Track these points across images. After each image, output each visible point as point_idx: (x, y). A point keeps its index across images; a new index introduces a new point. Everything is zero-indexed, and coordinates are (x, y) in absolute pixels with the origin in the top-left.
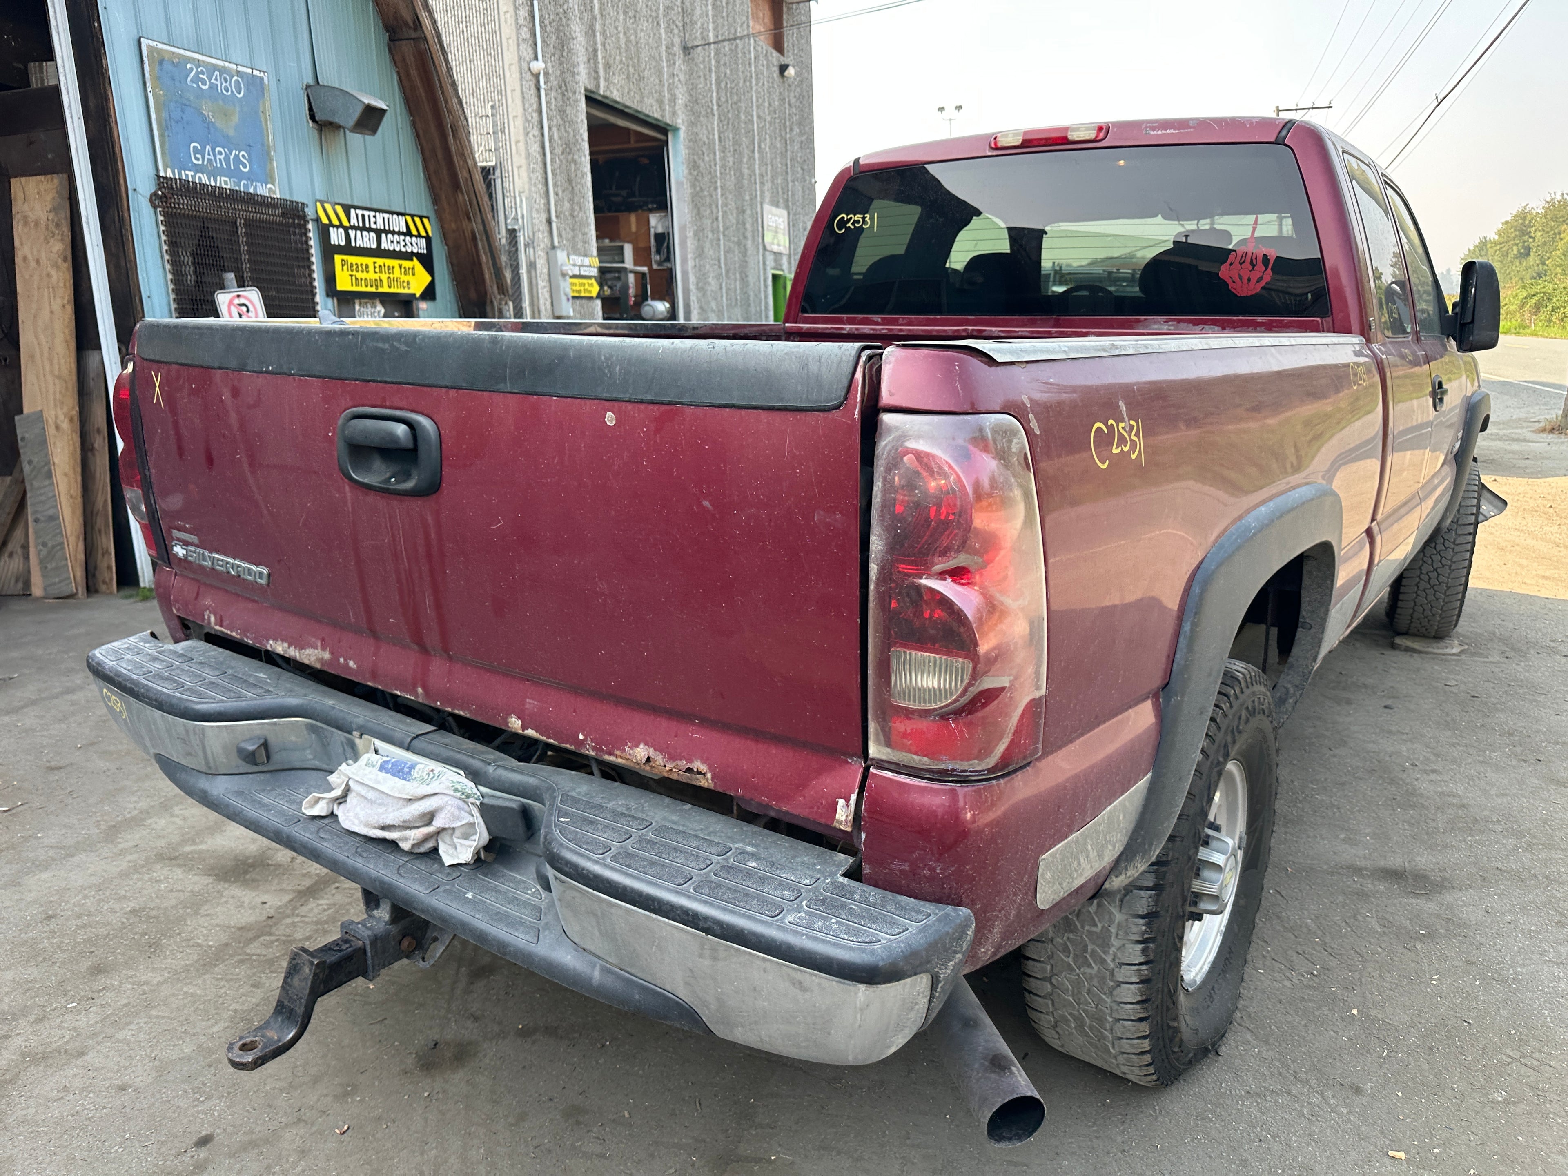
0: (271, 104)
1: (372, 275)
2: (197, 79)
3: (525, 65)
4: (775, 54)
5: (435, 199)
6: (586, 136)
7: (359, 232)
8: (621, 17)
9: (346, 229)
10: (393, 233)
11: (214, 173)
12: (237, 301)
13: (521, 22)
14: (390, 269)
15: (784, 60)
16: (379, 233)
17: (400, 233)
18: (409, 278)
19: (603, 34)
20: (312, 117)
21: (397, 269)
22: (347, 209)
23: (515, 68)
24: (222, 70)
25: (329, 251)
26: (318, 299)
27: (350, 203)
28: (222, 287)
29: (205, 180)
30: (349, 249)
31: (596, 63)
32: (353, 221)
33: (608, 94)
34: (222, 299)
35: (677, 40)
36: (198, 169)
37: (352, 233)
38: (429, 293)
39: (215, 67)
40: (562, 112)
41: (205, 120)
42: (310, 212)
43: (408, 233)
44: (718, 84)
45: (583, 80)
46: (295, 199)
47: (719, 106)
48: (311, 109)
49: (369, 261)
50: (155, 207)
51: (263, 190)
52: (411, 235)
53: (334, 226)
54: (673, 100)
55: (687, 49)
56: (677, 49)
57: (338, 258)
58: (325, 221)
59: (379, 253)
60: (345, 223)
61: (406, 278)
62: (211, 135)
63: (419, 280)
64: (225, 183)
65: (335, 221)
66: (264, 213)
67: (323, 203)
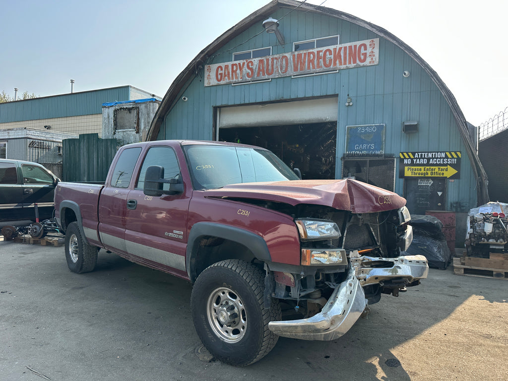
0: (387, 131)
1: (423, 171)
2: (361, 130)
7: (418, 160)
9: (412, 160)
10: (437, 158)
11: (361, 151)
14: (433, 169)
16: (429, 159)
17: (441, 158)
18: (445, 172)
20: (403, 131)
21: (437, 169)
22: (414, 154)
24: (369, 127)
25: (402, 166)
26: (395, 179)
27: (415, 151)
29: (358, 152)
30: (412, 164)
32: (416, 156)
36: (357, 150)
37: (415, 160)
38: (455, 176)
39: (367, 126)
41: (361, 139)
42: (396, 156)
43: (446, 157)
46: (392, 153)
48: (403, 128)
49: (422, 168)
50: (342, 160)
51: (378, 152)
52: (448, 158)
53: (406, 159)
57: (406, 168)
58: (402, 157)
59: (428, 164)
60: (412, 157)
61: (442, 172)
62: (362, 142)
63: (451, 172)
64: (364, 152)
65: (407, 157)
66: (377, 158)
67: (402, 153)
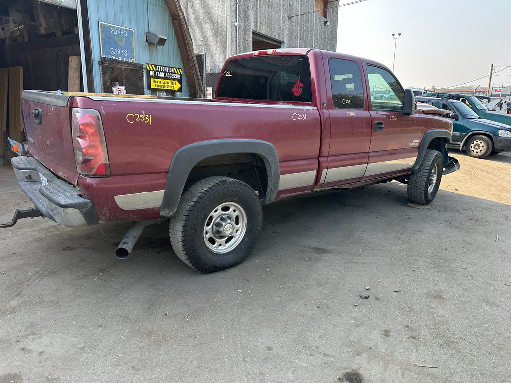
0: (135, 38)
1: (162, 84)
2: (114, 32)
3: (232, 24)
4: (323, 18)
5: (184, 64)
6: (251, 45)
7: (159, 72)
8: (267, 8)
9: (155, 72)
10: (169, 73)
11: (117, 56)
12: (118, 90)
13: (232, 11)
14: (168, 83)
15: (326, 20)
16: (165, 73)
17: (171, 73)
18: (174, 85)
19: (260, 14)
20: (147, 41)
21: (170, 83)
22: (155, 66)
23: (229, 25)
24: (121, 29)
25: (149, 77)
26: (145, 90)
27: (156, 64)
28: (115, 86)
29: (114, 58)
30: (155, 77)
31: (257, 22)
32: (157, 69)
33: (260, 32)
34: (114, 89)
35: (287, 15)
36: (112, 55)
37: (157, 73)
38: (180, 90)
39: (119, 29)
40: (244, 38)
41: (115, 42)
42: (144, 67)
43: (174, 73)
44: (301, 28)
45: (252, 28)
46: (140, 63)
47: (300, 35)
48: (147, 39)
49: (162, 80)
50: (100, 65)
51: (130, 61)
52: (175, 74)
53: (151, 71)
54: (284, 33)
55: (290, 18)
56: (286, 17)
57: (152, 79)
58: (148, 69)
59: (165, 78)
60: (155, 70)
61: (173, 86)
62: (117, 46)
63: (177, 86)
64: (120, 59)
65: (152, 69)
66: (130, 67)
67: (148, 64)
